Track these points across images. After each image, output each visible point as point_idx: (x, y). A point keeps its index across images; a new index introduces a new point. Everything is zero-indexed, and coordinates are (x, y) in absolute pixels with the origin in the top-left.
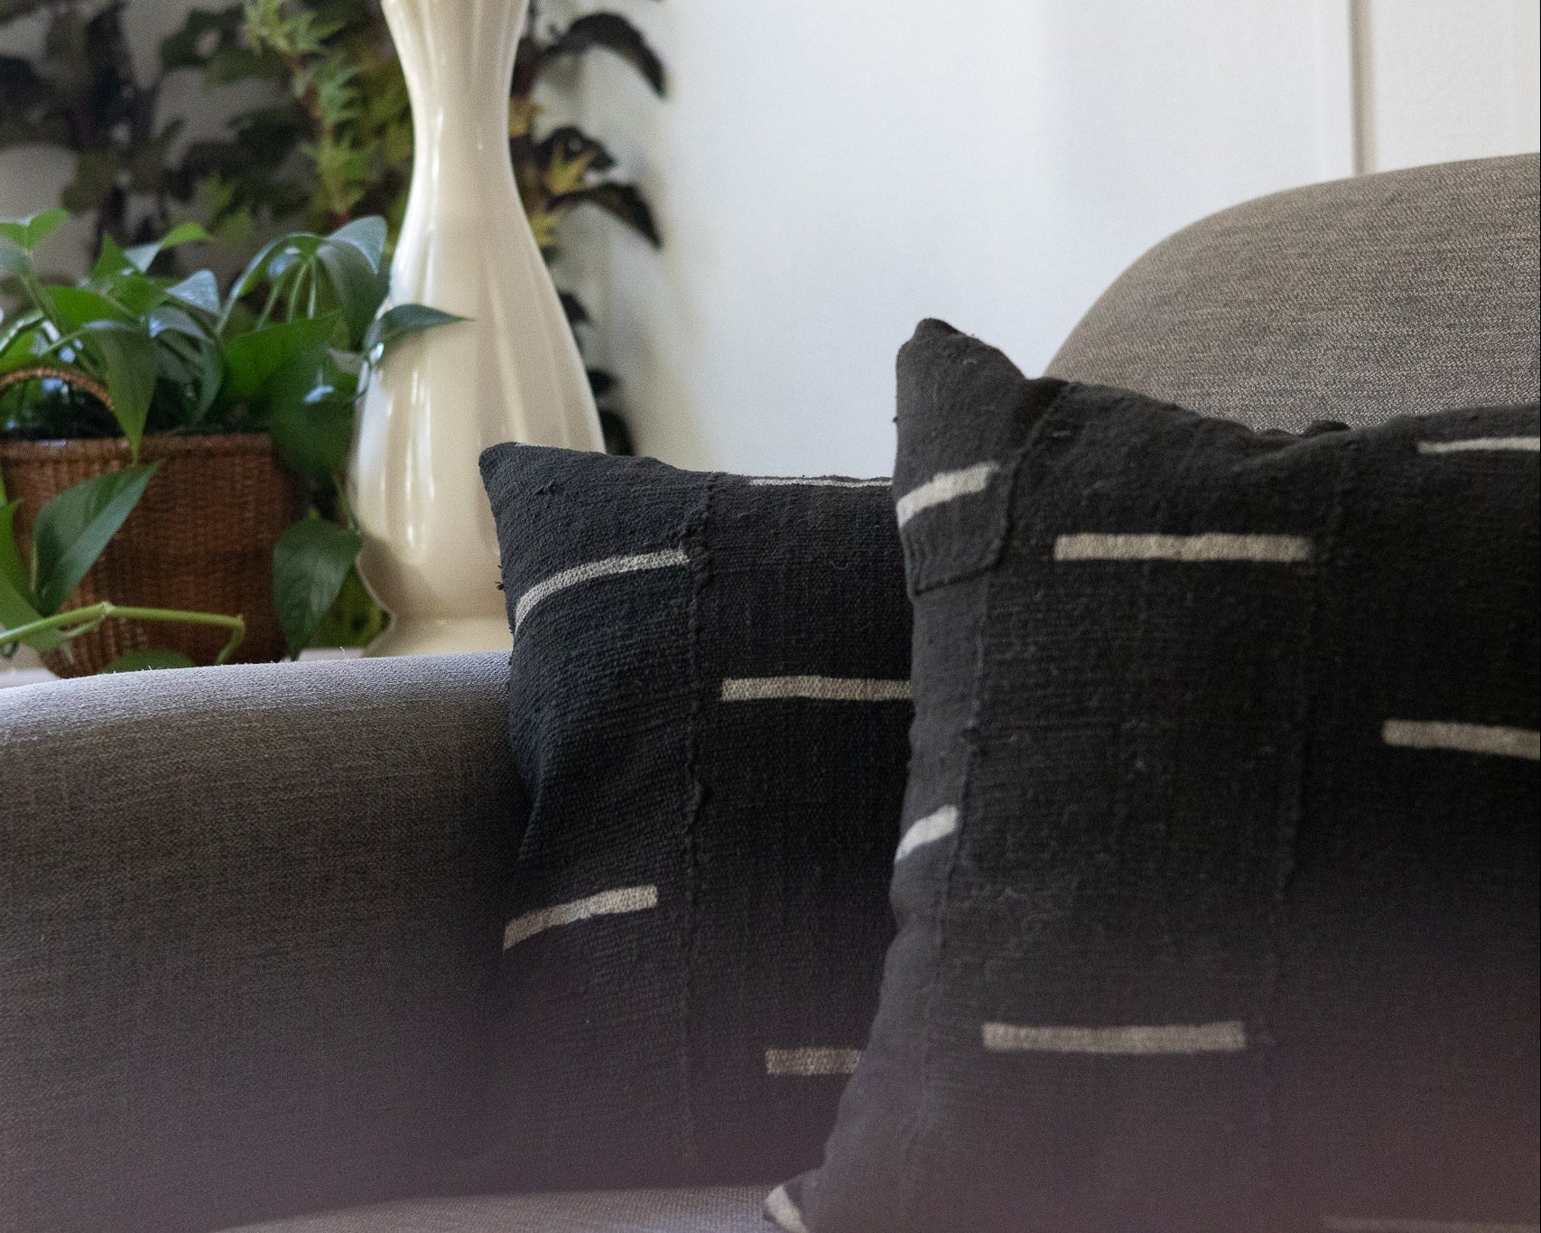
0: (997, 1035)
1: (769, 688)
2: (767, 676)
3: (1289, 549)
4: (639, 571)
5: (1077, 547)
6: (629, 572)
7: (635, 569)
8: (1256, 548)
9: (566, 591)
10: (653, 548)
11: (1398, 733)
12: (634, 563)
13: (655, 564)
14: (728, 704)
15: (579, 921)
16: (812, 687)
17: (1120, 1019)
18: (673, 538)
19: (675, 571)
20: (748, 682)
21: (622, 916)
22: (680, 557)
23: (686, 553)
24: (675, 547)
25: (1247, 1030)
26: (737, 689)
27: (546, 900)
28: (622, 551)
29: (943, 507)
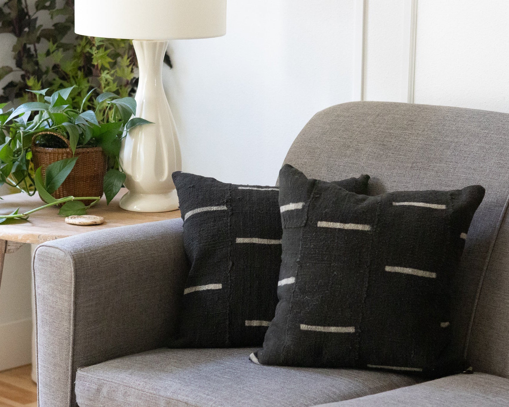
0: (303, 327)
1: (246, 240)
2: (246, 238)
3: (367, 228)
4: (216, 210)
5: (322, 224)
6: (213, 210)
7: (215, 210)
8: (360, 227)
9: (199, 213)
10: (218, 205)
11: (388, 269)
12: (214, 208)
13: (219, 209)
14: (238, 244)
15: (204, 290)
16: (256, 240)
17: (329, 325)
18: (223, 203)
19: (223, 211)
20: (242, 239)
21: (213, 290)
22: (225, 208)
23: (226, 207)
24: (224, 205)
25: (355, 328)
26: (239, 240)
27: (195, 285)
28: (211, 205)
29: (292, 211)
